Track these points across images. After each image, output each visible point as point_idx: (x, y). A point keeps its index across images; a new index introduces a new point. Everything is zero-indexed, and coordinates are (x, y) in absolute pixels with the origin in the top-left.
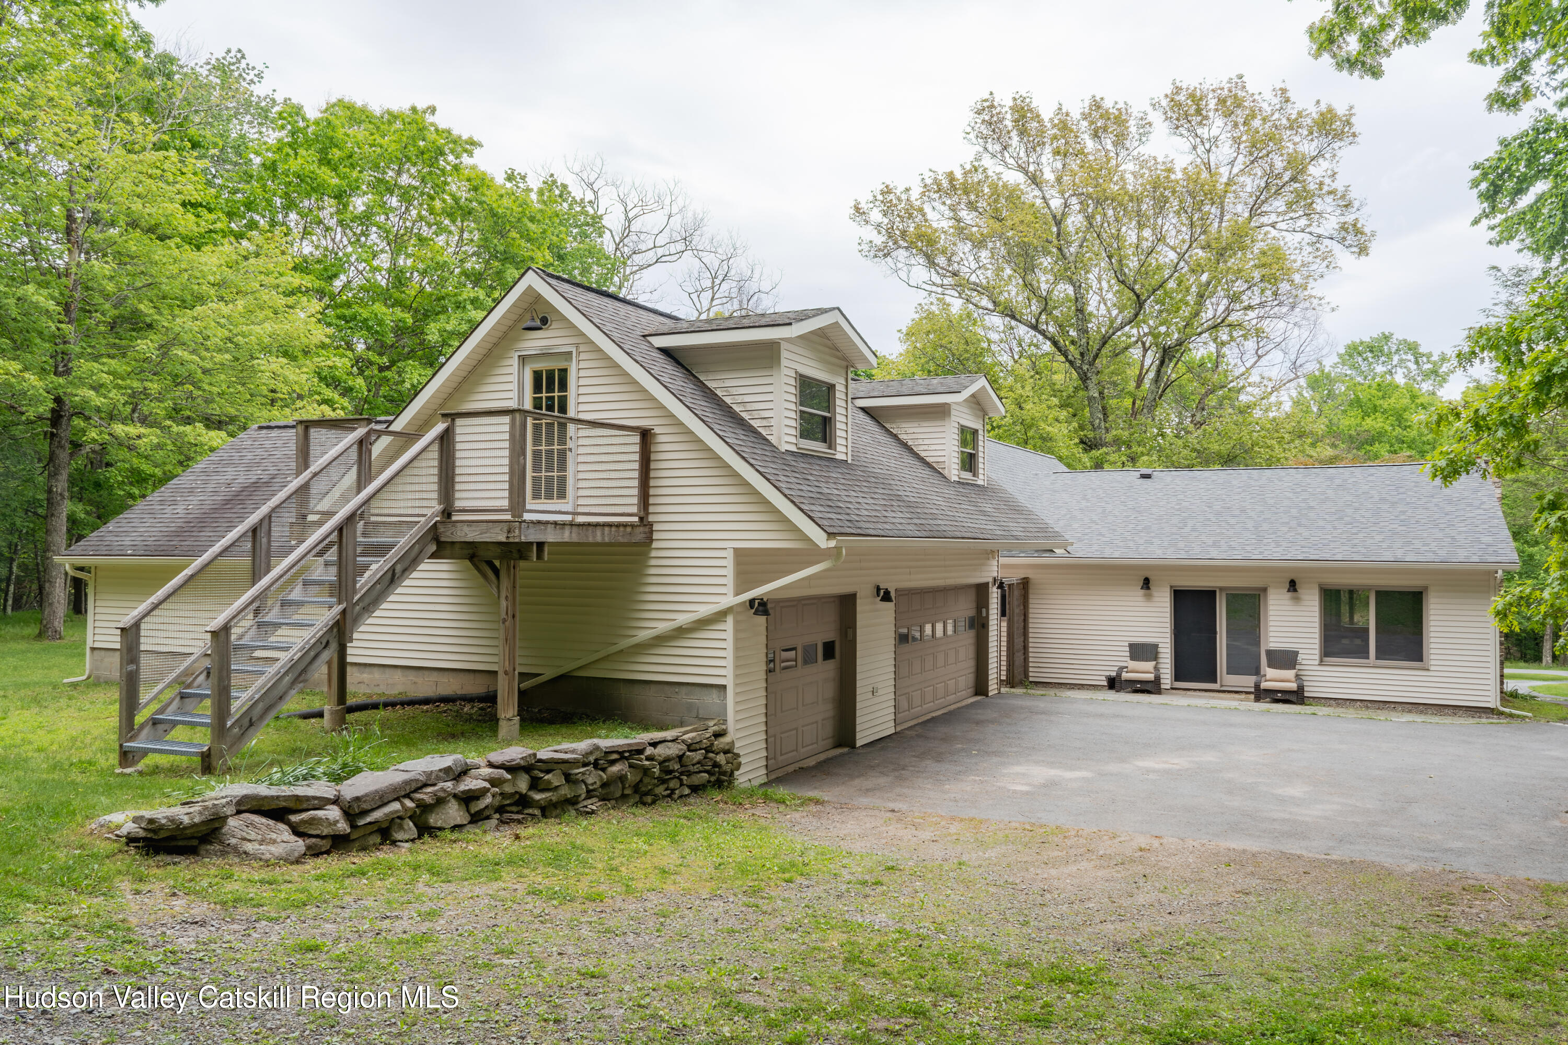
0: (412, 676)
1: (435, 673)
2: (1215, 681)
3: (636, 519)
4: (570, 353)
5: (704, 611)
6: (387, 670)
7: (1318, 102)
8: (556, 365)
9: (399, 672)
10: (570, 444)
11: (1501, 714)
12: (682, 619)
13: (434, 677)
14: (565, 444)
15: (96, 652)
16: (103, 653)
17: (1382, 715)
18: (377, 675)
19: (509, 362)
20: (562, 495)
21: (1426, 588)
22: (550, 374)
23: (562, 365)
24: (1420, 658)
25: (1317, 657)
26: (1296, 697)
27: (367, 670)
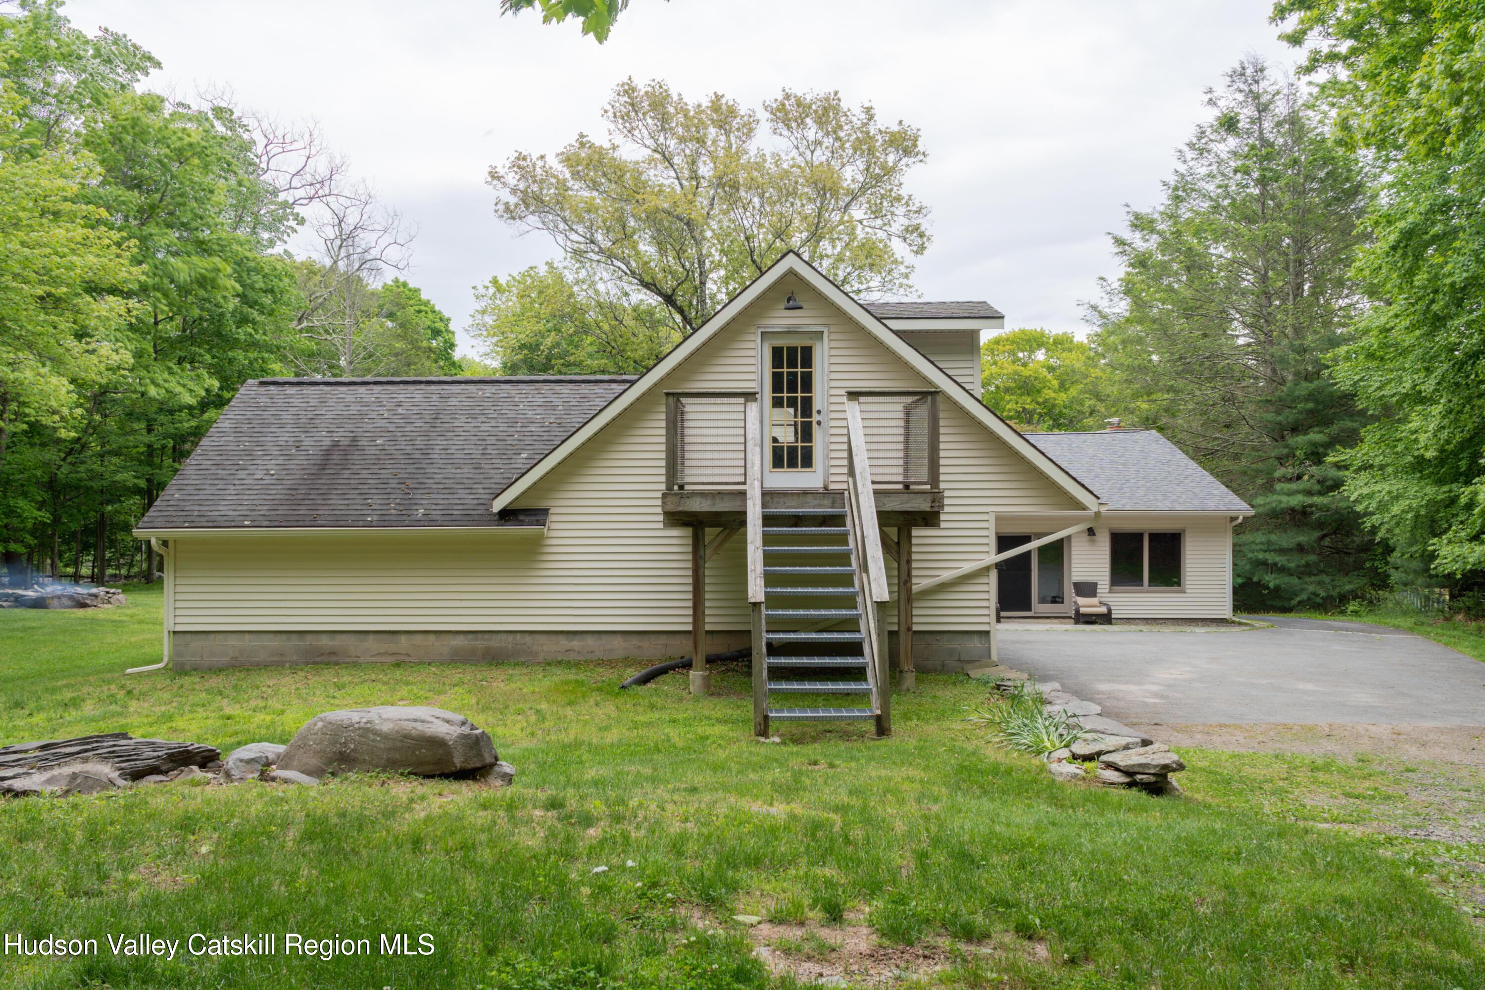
0: (635, 641)
1: (664, 637)
2: (1030, 610)
3: (900, 486)
4: (822, 332)
5: (968, 567)
6: (604, 636)
7: (901, 122)
8: (798, 342)
9: (619, 638)
10: (815, 418)
11: (1233, 622)
12: (946, 575)
13: (664, 640)
14: (810, 416)
15: (178, 636)
16: (189, 636)
17: (1188, 629)
18: (590, 641)
19: (752, 337)
20: (808, 462)
21: (1184, 531)
22: (792, 350)
23: (806, 343)
24: (1179, 584)
25: (1107, 587)
26: (1106, 618)
27: (578, 637)
